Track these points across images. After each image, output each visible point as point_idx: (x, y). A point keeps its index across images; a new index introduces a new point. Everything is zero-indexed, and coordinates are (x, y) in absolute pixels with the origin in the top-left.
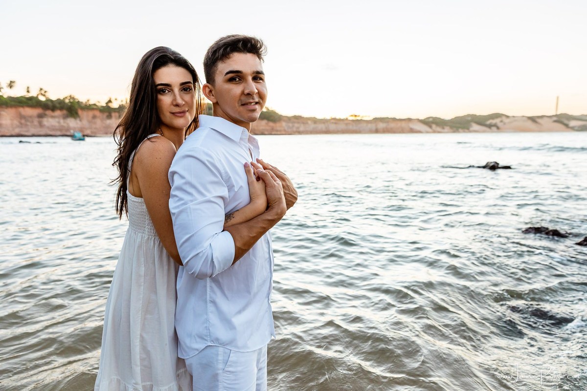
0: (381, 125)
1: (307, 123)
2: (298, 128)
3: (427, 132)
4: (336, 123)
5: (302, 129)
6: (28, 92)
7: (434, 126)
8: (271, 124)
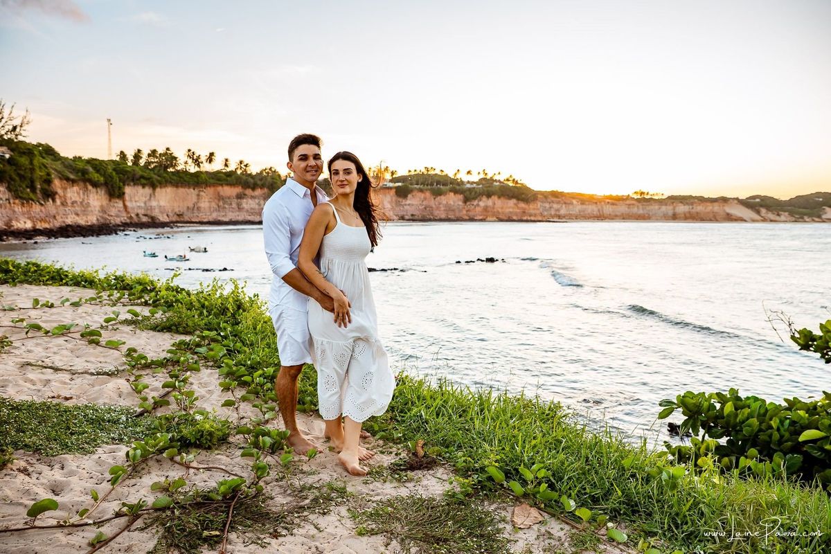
0: (682, 209)
1: (572, 204)
2: (558, 210)
3: (754, 221)
4: (613, 204)
5: (563, 212)
6: (226, 165)
7: (763, 211)
8: (522, 205)
